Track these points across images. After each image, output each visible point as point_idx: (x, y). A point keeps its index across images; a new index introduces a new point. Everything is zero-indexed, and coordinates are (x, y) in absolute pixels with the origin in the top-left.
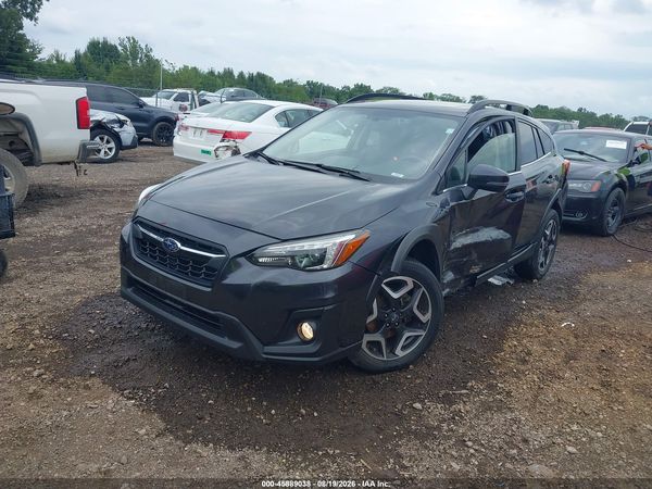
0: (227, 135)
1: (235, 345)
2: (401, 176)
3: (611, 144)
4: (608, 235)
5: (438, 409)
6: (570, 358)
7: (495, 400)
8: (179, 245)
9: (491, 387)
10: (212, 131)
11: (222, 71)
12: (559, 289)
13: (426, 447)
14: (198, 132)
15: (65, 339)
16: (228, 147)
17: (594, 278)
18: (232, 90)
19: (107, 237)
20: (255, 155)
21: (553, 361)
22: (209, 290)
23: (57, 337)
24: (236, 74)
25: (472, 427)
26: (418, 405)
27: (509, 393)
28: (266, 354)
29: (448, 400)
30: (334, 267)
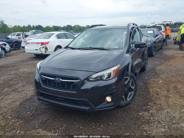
0: (42, 44)
1: (87, 108)
2: (118, 47)
3: (149, 32)
4: (154, 56)
5: (146, 114)
6: (168, 91)
7: (158, 107)
8: (61, 80)
9: (155, 104)
10: (37, 43)
11: (27, 26)
12: (152, 72)
13: (151, 126)
14: (33, 44)
15: (21, 118)
16: (43, 47)
17: (158, 68)
18: (34, 31)
19: (16, 81)
20: (66, 47)
21: (165, 93)
22: (76, 92)
23: (18, 118)
24: (32, 26)
25: (158, 117)
26: (140, 114)
27: (160, 104)
28: (97, 109)
29: (147, 110)
30: (114, 78)
